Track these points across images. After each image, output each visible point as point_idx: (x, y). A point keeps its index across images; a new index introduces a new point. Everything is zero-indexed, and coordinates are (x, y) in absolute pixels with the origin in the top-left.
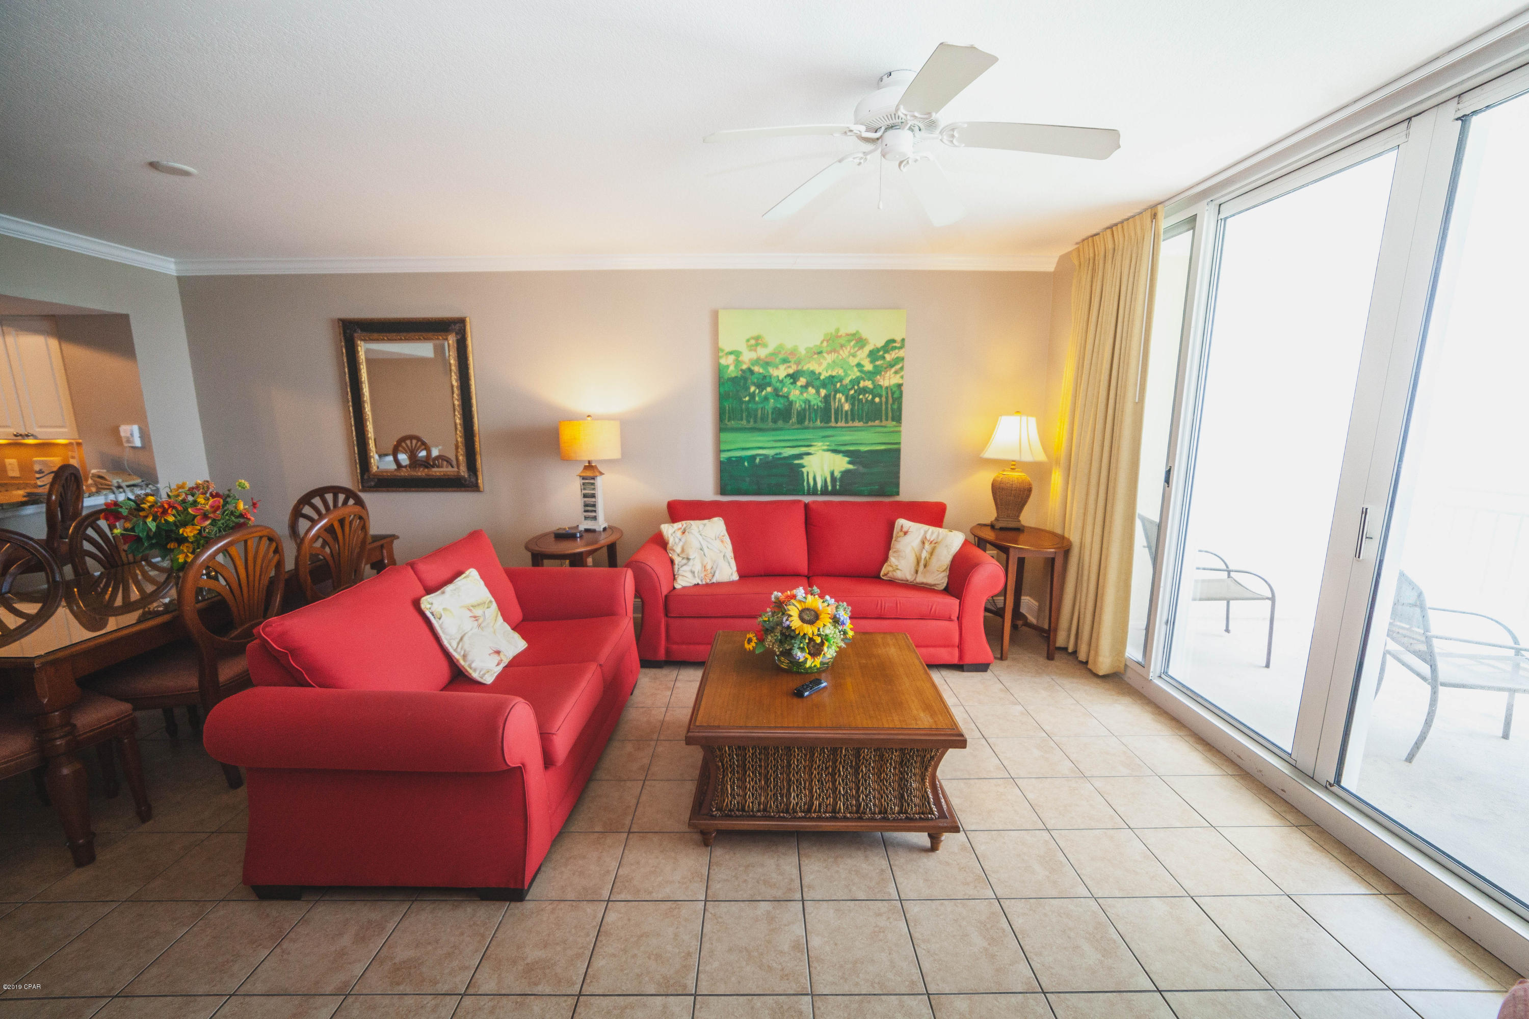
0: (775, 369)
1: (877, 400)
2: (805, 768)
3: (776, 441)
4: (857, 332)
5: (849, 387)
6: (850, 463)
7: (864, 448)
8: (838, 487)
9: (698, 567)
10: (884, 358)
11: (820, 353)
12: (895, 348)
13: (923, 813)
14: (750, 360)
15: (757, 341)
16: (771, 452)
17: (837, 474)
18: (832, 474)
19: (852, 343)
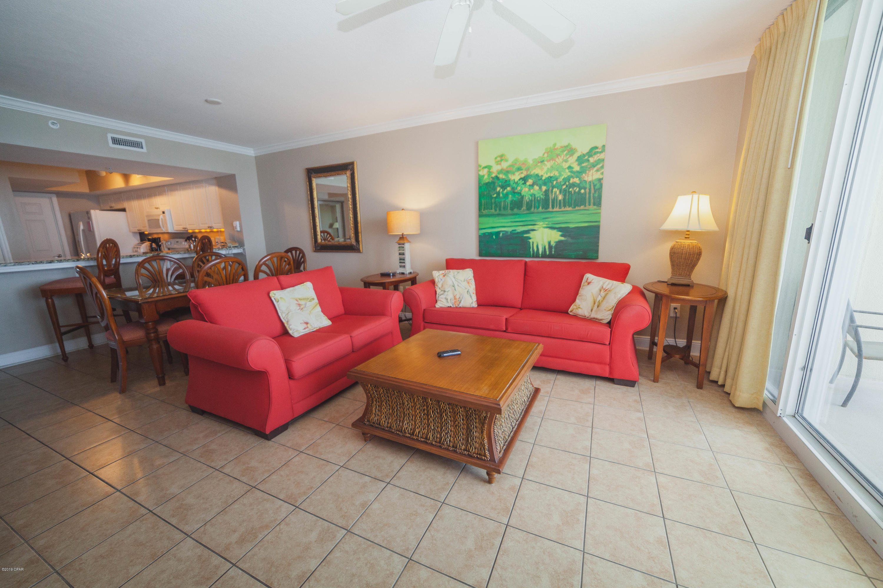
0: (512, 175)
1: (583, 191)
2: (412, 407)
3: (512, 222)
4: (569, 144)
5: (562, 183)
6: (562, 236)
7: (571, 226)
8: (553, 252)
9: (450, 296)
10: (588, 161)
11: (542, 161)
12: (596, 153)
13: (480, 455)
14: (497, 171)
15: (502, 158)
16: (509, 229)
17: (553, 244)
18: (549, 243)
19: (566, 153)
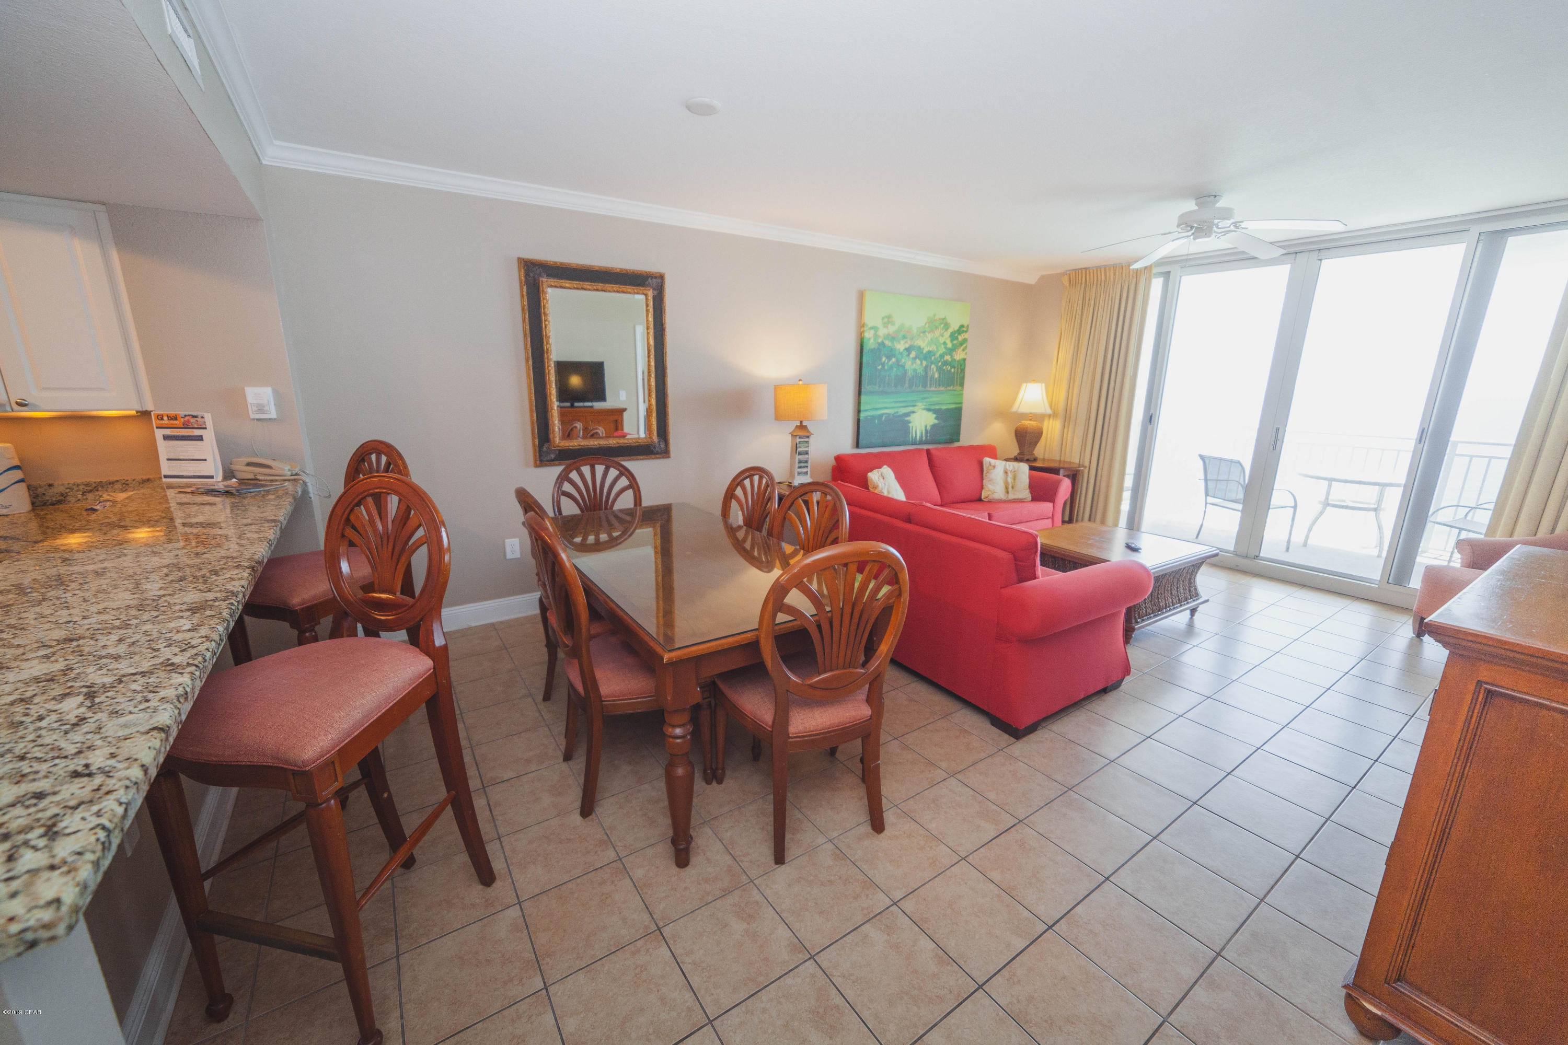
0: (898, 343)
1: (953, 370)
3: (895, 402)
4: (946, 317)
5: (939, 360)
6: (936, 418)
7: (944, 407)
8: (928, 438)
10: (958, 339)
11: (924, 332)
12: (963, 332)
14: (884, 335)
15: (888, 320)
16: (892, 412)
17: (929, 428)
18: (926, 428)
19: (942, 326)
